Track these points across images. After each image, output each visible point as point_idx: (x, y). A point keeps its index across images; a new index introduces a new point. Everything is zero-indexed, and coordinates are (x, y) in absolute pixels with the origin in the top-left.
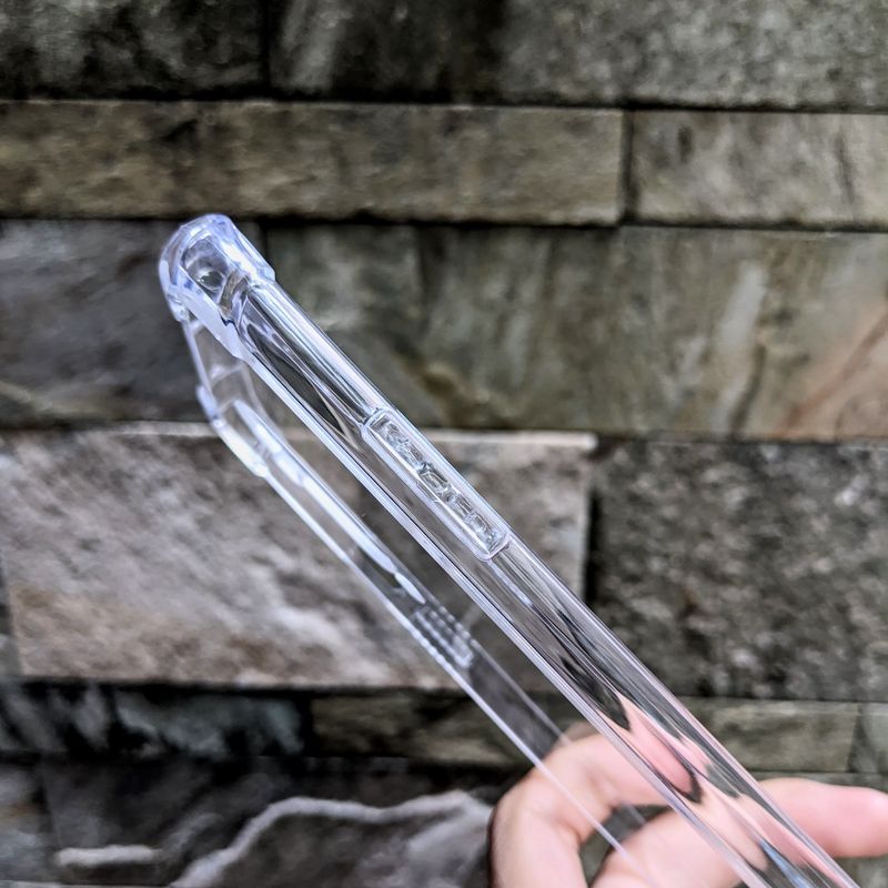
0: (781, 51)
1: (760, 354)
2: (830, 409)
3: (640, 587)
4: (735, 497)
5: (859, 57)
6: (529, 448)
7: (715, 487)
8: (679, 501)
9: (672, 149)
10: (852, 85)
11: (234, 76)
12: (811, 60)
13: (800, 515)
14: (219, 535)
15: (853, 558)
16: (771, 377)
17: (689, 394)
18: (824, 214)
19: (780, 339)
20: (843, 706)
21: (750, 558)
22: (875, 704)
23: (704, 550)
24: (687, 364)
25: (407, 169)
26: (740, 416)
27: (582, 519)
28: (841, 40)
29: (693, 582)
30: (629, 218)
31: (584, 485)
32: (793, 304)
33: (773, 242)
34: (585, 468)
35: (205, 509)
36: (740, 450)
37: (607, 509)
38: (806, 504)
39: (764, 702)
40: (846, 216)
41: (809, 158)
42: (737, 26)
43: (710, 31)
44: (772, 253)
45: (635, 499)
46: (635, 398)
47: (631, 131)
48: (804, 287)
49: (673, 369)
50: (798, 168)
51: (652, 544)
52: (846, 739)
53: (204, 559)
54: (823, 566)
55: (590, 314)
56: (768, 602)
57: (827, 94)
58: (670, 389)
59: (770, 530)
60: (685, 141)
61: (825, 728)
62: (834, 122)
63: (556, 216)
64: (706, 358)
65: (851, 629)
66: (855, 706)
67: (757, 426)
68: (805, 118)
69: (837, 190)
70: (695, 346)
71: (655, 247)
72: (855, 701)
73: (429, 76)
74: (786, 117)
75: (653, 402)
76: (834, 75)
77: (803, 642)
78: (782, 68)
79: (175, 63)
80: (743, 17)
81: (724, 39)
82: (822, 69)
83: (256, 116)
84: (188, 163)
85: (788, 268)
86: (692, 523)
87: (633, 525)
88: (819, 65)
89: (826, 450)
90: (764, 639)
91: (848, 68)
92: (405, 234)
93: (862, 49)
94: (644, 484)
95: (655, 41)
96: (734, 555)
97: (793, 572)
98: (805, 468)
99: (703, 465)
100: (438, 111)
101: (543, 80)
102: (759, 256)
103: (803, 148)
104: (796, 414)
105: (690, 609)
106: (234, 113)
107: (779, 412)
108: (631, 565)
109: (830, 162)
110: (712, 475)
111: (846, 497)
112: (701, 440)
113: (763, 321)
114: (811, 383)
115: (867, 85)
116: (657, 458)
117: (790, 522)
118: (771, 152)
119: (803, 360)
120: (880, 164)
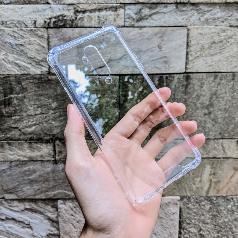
0: (211, 130)
1: (211, 181)
2: (225, 190)
3: (190, 226)
4: (208, 207)
5: (224, 130)
6: (168, 199)
7: (204, 206)
8: (197, 208)
10: (224, 135)
12: (216, 131)
13: (221, 210)
16: (213, 184)
17: (198, 188)
18: (221, 156)
19: (213, 178)
21: (212, 219)
23: (202, 217)
24: (196, 183)
26: (208, 192)
27: (178, 213)
28: (221, 128)
29: (201, 224)
31: (179, 206)
32: (216, 171)
33: (212, 161)
34: (178, 203)
36: (208, 198)
37: (183, 210)
40: (225, 156)
41: (217, 147)
42: (202, 126)
44: (212, 163)
45: (188, 208)
46: (187, 189)
48: (218, 169)
49: (195, 184)
50: (215, 148)
51: (192, 217)
57: (219, 137)
58: (194, 187)
59: (215, 213)
62: (221, 141)
64: (200, 181)
67: (211, 194)
68: (216, 140)
69: (222, 152)
70: (199, 179)
74: (212, 141)
75: (191, 190)
76: (220, 134)
78: (211, 133)
80: (203, 125)
82: (218, 133)
85: (214, 165)
86: (200, 212)
87: (189, 213)
88: (218, 132)
89: (224, 197)
91: (223, 132)
93: (225, 129)
94: (190, 205)
96: (209, 218)
98: (221, 201)
99: (201, 201)
102: (209, 163)
104: (218, 191)
105: (201, 230)
107: (215, 191)
108: (188, 222)
109: (221, 147)
110: (203, 203)
111: (230, 206)
112: (200, 197)
113: (211, 175)
114: (221, 185)
115: (226, 135)
116: (192, 200)
118: (210, 146)
119: (219, 181)
120: (230, 147)
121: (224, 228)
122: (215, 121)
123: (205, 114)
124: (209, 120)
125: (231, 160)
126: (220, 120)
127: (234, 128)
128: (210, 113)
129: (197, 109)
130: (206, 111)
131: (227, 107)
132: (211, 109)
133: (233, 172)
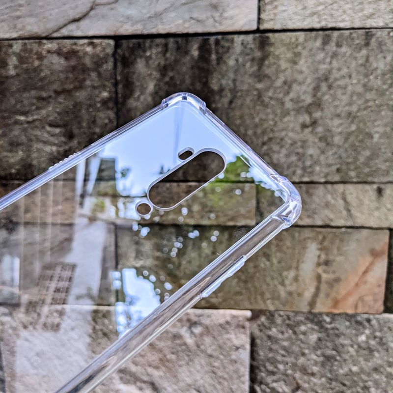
0: (316, 162)
1: (319, 278)
2: (351, 300)
3: (275, 378)
4: (314, 337)
5: (348, 163)
6: (224, 316)
7: (304, 333)
8: (289, 339)
10: (347, 174)
12: (329, 165)
13: (343, 346)
16: (324, 287)
17: (290, 294)
18: (341, 222)
19: (325, 272)
21: (323, 365)
23: (302, 360)
24: (287, 282)
26: (312, 304)
27: (248, 347)
28: (340, 157)
29: (298, 375)
31: (248, 332)
32: (331, 258)
33: (320, 232)
34: (247, 324)
36: (314, 318)
37: (258, 341)
40: (349, 224)
41: (333, 202)
42: (298, 154)
43: (288, 156)
44: (321, 237)
45: (269, 337)
46: (268, 295)
48: (335, 251)
49: (283, 284)
50: (327, 205)
51: (279, 358)
54: (355, 369)
57: (337, 178)
58: (282, 291)
59: (329, 352)
62: (340, 188)
64: (296, 279)
67: (319, 308)
68: (329, 186)
69: (345, 213)
70: (292, 274)
74: (321, 187)
75: (275, 297)
76: (338, 170)
78: (317, 168)
80: (300, 150)
81: (294, 158)
82: (334, 168)
85: (326, 243)
86: (296, 349)
87: (271, 350)
88: (333, 167)
89: (350, 317)
91: (344, 167)
93: (350, 160)
94: (274, 331)
98: (342, 325)
99: (298, 324)
102: (314, 239)
103: (330, 197)
104: (336, 303)
105: (298, 388)
107: (329, 302)
108: (270, 368)
109: (341, 202)
110: (303, 328)
111: (363, 338)
112: (296, 313)
113: (319, 264)
114: (342, 290)
115: (353, 174)
116: (279, 321)
118: (315, 198)
119: (337, 280)
120: (361, 203)
121: (350, 388)
122: (326, 140)
123: (304, 126)
124: (312, 139)
125: (365, 232)
126: (337, 140)
127: (369, 159)
128: (314, 123)
129: (286, 113)
130: (306, 118)
131: (354, 108)
132: (317, 115)
133: (369, 259)
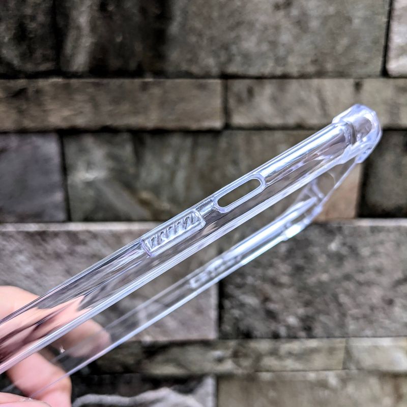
5: (324, 54)
9: (245, 95)
10: (323, 66)
11: (43, 67)
12: (303, 56)
14: (46, 274)
15: (338, 273)
20: (339, 340)
21: (293, 275)
22: (353, 338)
25: (125, 107)
28: (316, 47)
30: (227, 126)
35: (39, 263)
38: (315, 250)
39: (303, 340)
47: (226, 89)
50: (301, 102)
52: (341, 355)
53: (40, 286)
54: (325, 277)
55: (213, 169)
56: (301, 294)
59: (300, 262)
60: (250, 92)
61: (331, 351)
62: (315, 82)
63: (194, 126)
65: (340, 305)
66: (344, 340)
71: (239, 139)
72: (343, 337)
73: (133, 65)
76: (315, 62)
77: (319, 312)
79: (16, 62)
83: (54, 85)
84: (25, 107)
88: (307, 58)
90: (301, 311)
92: (126, 136)
93: (326, 51)
95: (234, 49)
97: (312, 280)
100: (137, 81)
101: (184, 67)
103: (303, 94)
105: (266, 299)
106: (44, 84)
109: (315, 100)
111: (334, 246)
115: (329, 66)
117: (309, 258)
123: (277, 7)
128: (288, 5)
